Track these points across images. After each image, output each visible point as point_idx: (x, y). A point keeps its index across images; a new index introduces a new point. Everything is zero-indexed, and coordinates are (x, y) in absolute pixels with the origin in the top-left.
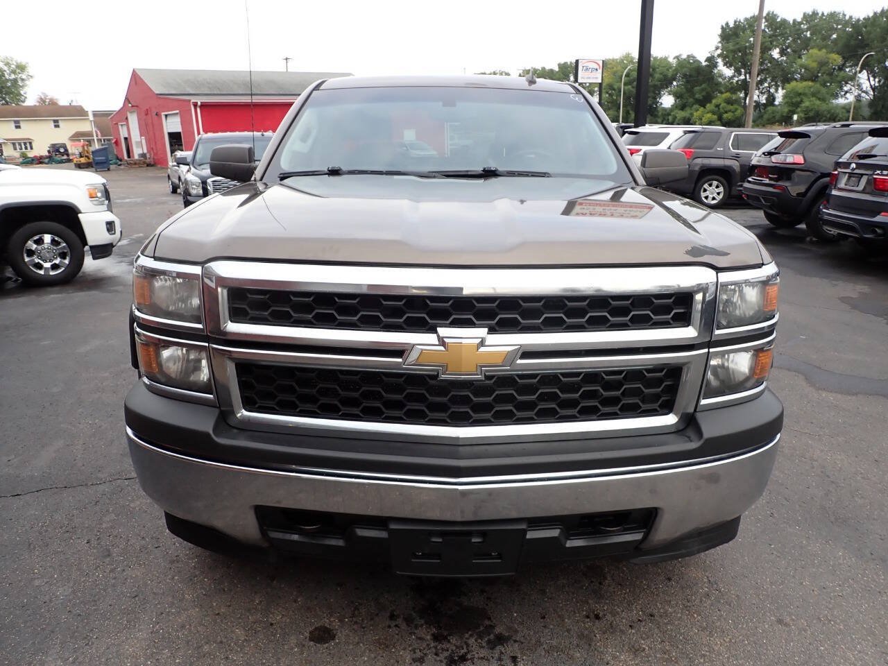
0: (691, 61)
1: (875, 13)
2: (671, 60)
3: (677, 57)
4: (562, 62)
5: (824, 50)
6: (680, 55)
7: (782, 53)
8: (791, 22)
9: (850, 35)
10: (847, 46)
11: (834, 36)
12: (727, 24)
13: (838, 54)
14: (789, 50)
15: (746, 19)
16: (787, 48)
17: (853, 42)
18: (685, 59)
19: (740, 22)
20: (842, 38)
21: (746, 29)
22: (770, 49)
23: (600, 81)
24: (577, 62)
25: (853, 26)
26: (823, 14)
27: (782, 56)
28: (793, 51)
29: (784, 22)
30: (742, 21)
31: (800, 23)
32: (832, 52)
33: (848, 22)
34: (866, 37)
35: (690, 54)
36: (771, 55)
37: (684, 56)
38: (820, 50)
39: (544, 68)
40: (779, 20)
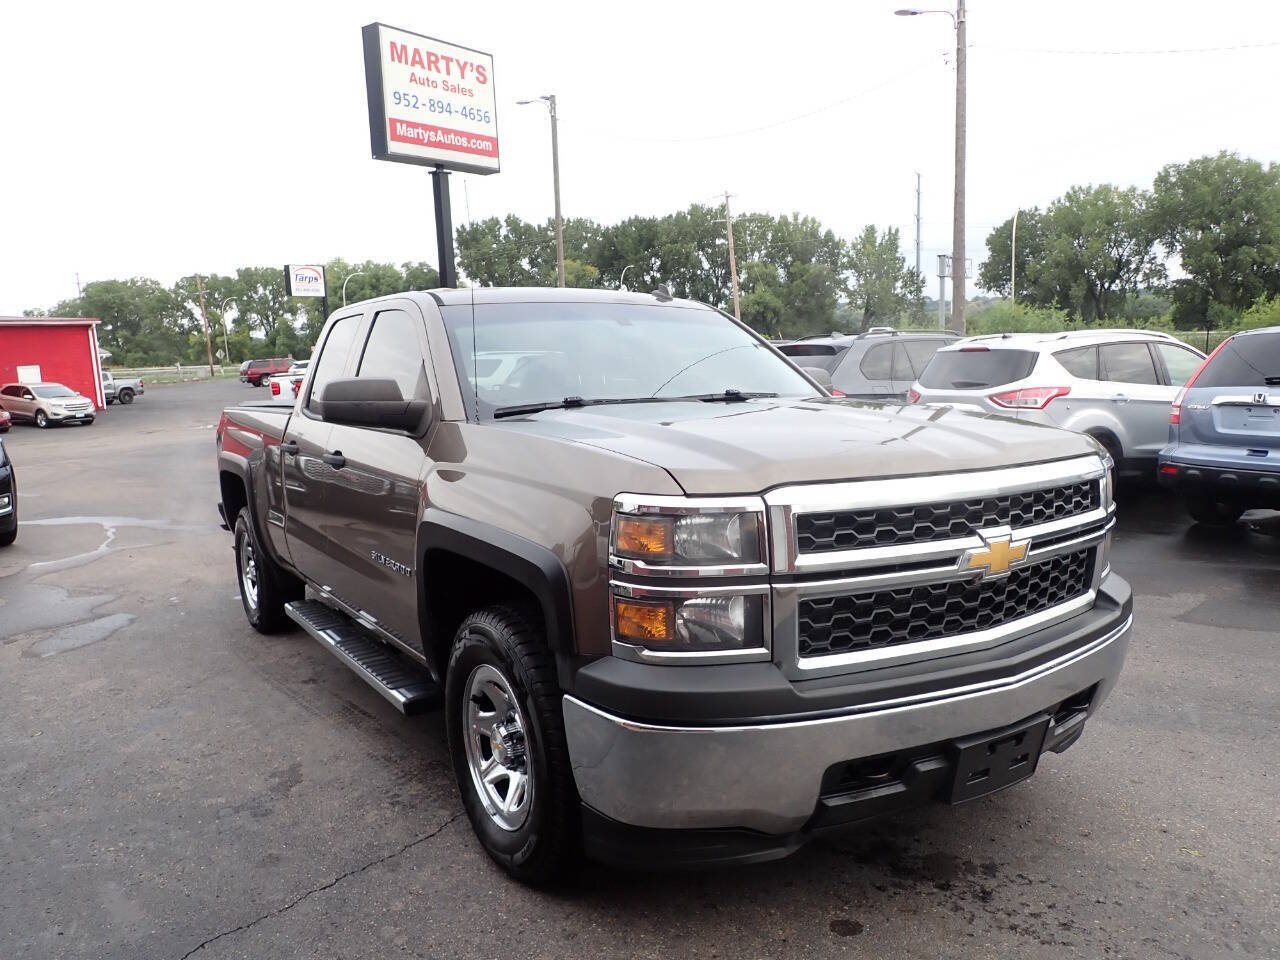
0: (425, 271)
1: (623, 222)
2: (398, 268)
3: (406, 265)
4: (243, 268)
5: (578, 261)
6: (410, 263)
7: (532, 263)
8: (537, 228)
9: (603, 246)
10: (601, 256)
11: (586, 246)
12: (463, 226)
13: (593, 265)
14: (539, 260)
15: (484, 222)
16: (537, 257)
17: (606, 253)
18: (417, 268)
19: (477, 225)
20: (595, 248)
21: (486, 234)
22: (518, 258)
23: (323, 295)
24: (287, 268)
25: (603, 235)
26: (569, 220)
27: (532, 267)
28: (544, 261)
29: (528, 227)
30: (480, 224)
31: (546, 229)
32: (588, 264)
33: (596, 231)
34: (619, 248)
35: (422, 261)
36: (521, 266)
37: (415, 265)
38: (574, 260)
39: (215, 275)
40: (522, 225)
